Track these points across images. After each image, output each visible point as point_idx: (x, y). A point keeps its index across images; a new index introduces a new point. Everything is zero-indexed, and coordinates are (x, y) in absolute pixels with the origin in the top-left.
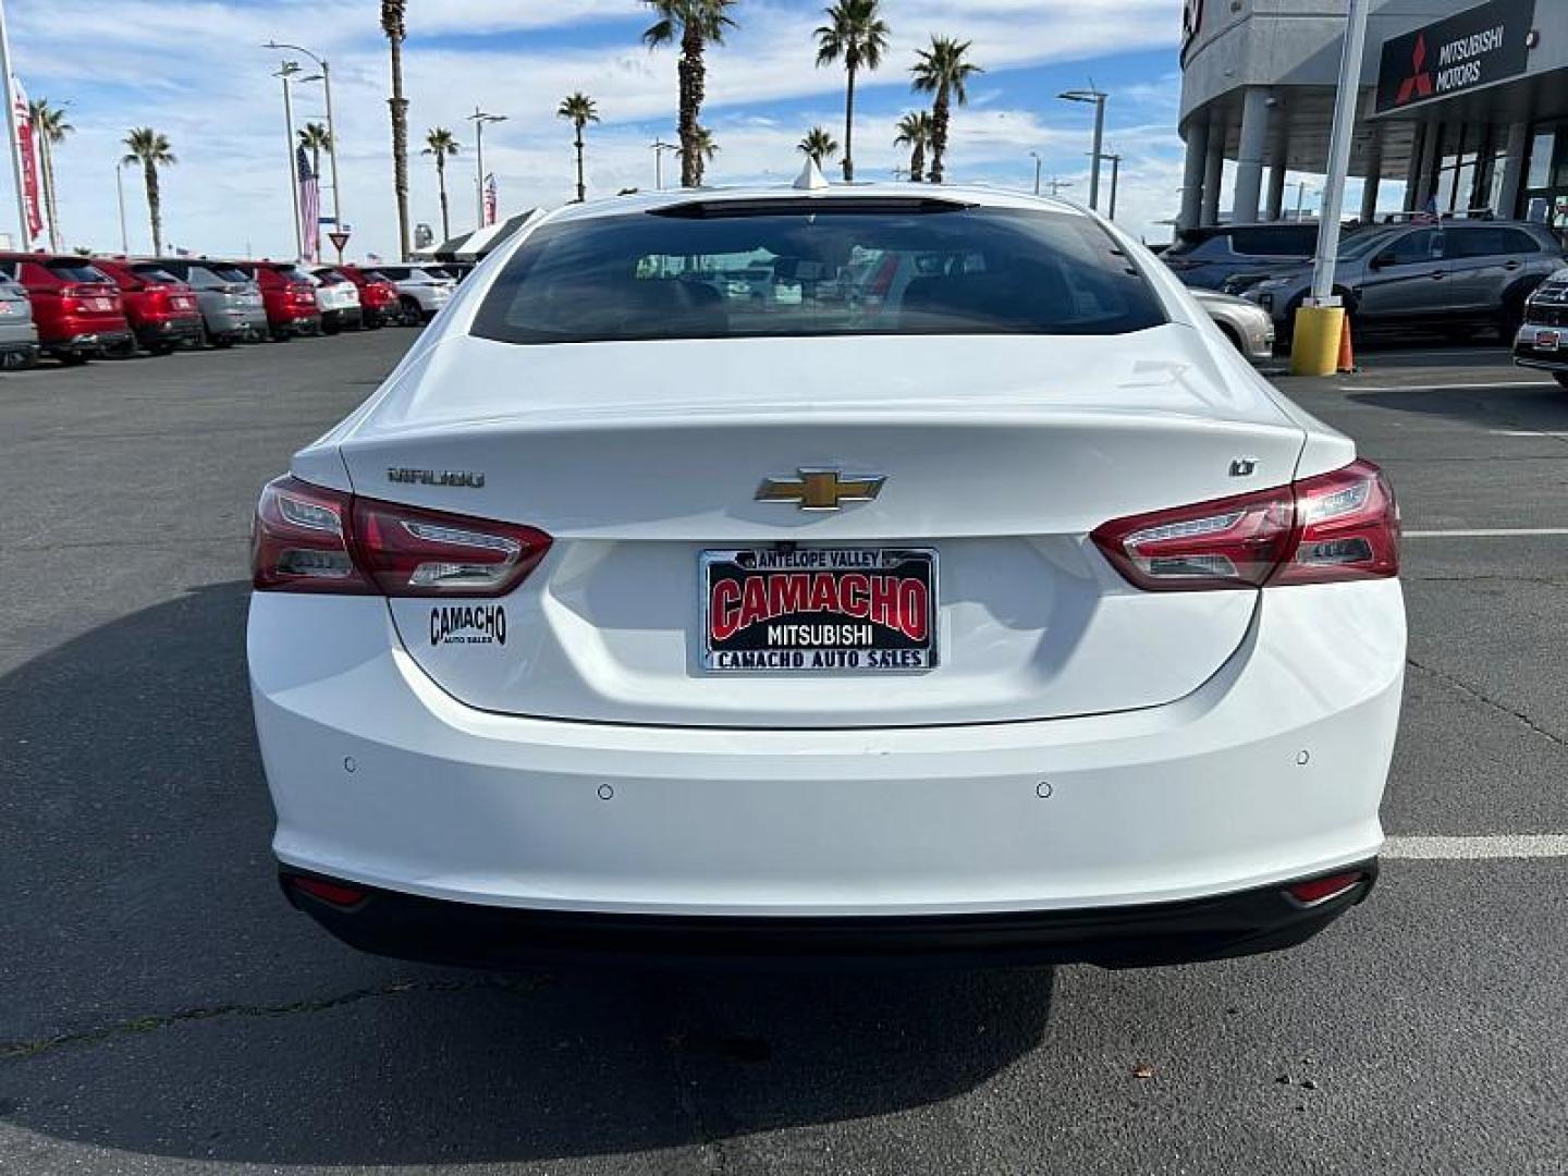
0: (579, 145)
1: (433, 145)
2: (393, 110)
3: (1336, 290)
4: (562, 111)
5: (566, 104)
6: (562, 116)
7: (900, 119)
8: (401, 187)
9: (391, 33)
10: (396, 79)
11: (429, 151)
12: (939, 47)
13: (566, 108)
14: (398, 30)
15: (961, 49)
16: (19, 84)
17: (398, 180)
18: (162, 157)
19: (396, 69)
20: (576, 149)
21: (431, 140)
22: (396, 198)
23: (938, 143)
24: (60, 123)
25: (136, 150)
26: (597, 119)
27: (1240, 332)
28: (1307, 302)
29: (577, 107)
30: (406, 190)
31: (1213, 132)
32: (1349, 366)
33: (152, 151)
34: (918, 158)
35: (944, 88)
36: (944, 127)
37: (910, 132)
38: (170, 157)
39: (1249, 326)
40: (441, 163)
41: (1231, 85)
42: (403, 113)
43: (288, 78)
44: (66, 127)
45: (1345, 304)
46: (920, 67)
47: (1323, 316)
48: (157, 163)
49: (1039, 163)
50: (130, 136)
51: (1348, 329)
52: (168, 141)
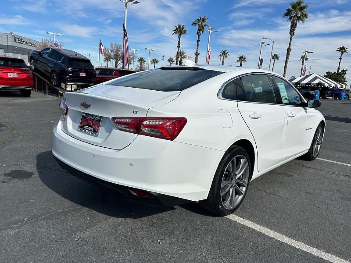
0: (341, 59)
1: (302, 59)
2: (287, 51)
4: (338, 50)
5: (339, 49)
6: (337, 51)
8: (285, 67)
9: (291, 34)
10: (290, 44)
11: (301, 60)
13: (339, 50)
14: (293, 34)
16: (210, 47)
17: (285, 66)
18: (244, 61)
19: (290, 42)
20: (339, 60)
21: (302, 57)
22: (284, 70)
24: (227, 54)
25: (240, 59)
26: (347, 52)
29: (342, 50)
30: (287, 68)
33: (242, 60)
38: (245, 61)
40: (303, 63)
42: (290, 52)
43: (262, 45)
44: (228, 55)
48: (243, 62)
50: (239, 57)
52: (246, 58)
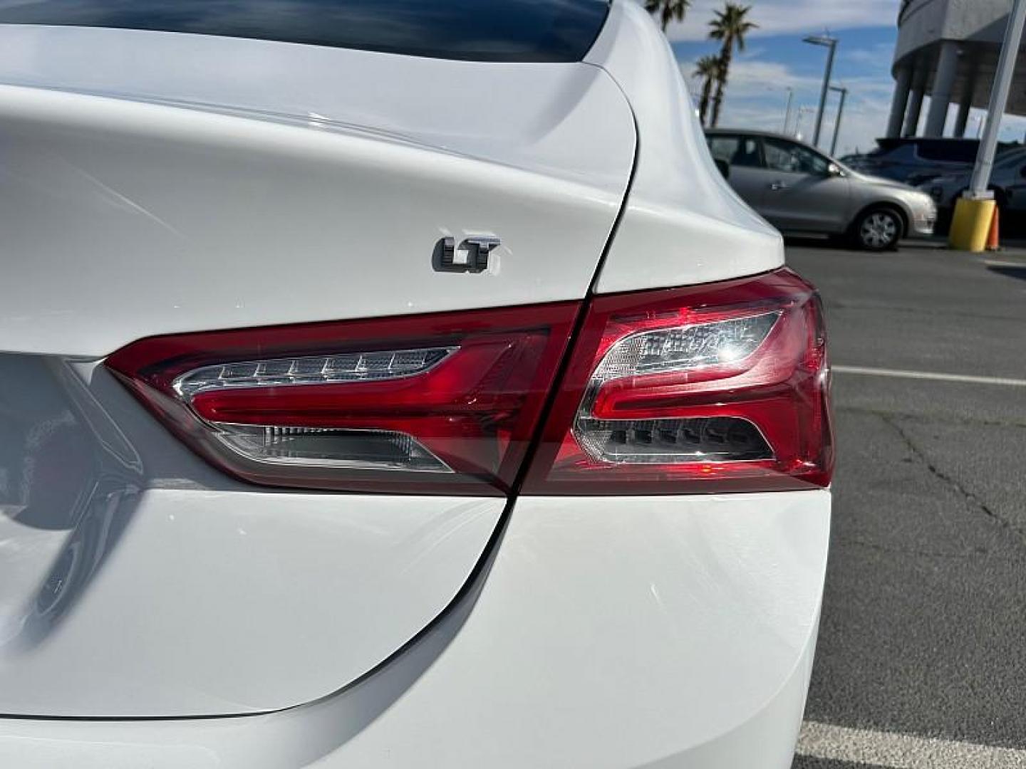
3: (990, 187)
7: (698, 59)
12: (730, 9)
15: (744, 11)
23: (722, 77)
27: (908, 212)
28: (966, 194)
31: (917, 74)
32: (995, 245)
34: (707, 87)
35: (730, 39)
36: (726, 65)
37: (704, 69)
39: (916, 210)
41: (932, 38)
45: (996, 198)
46: (715, 23)
47: (977, 206)
49: (791, 95)
51: (997, 217)
